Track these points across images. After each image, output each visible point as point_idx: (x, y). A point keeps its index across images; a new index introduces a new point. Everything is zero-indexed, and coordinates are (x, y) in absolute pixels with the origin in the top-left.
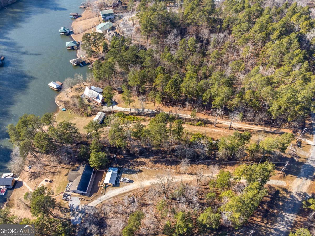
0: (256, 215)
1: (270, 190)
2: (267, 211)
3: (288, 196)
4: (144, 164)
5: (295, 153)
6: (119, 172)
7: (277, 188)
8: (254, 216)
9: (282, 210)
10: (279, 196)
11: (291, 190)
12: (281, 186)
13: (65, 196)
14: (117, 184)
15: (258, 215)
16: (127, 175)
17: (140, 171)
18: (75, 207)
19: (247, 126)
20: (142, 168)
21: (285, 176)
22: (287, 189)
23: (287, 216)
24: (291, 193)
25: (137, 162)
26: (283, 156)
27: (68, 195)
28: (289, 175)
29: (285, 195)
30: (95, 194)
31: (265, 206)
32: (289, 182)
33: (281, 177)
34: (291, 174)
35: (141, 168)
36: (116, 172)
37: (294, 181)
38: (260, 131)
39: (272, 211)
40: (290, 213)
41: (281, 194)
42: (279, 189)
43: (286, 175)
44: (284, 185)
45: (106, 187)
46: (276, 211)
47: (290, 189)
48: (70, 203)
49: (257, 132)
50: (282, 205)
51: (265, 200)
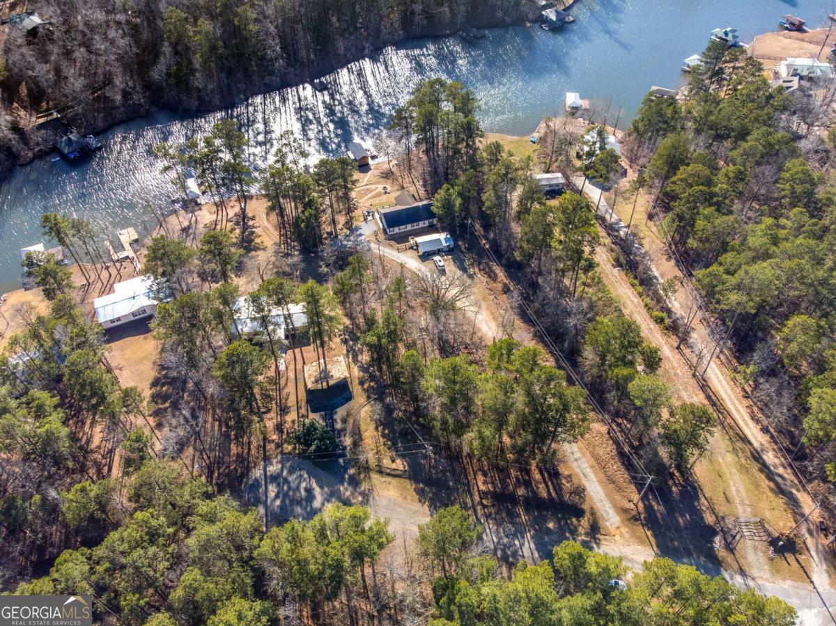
0: (489, 479)
1: (571, 493)
2: (513, 499)
3: (583, 538)
4: (492, 276)
5: (738, 537)
6: (449, 251)
7: (586, 507)
8: (485, 475)
9: (535, 530)
10: (570, 519)
11: (603, 542)
12: (598, 515)
13: (369, 213)
14: (426, 257)
15: (493, 483)
16: (452, 263)
17: (471, 277)
18: (358, 232)
19: (737, 410)
20: (481, 278)
21: (636, 520)
22: (602, 532)
23: (526, 543)
24: (598, 545)
25: (490, 268)
26: (696, 504)
27: (373, 216)
28: (649, 533)
29: (581, 530)
30: (393, 243)
31: (521, 491)
32: (627, 536)
33: (625, 511)
34: (655, 536)
35: (479, 276)
36: (445, 244)
37: (639, 547)
38: (745, 440)
39: (521, 510)
40: (537, 549)
41: (579, 521)
42: (588, 515)
43: (643, 525)
44: (608, 524)
45: (412, 248)
46: (524, 518)
47: (605, 539)
48: (363, 224)
49: (738, 434)
50: (549, 529)
51: (538, 488)
